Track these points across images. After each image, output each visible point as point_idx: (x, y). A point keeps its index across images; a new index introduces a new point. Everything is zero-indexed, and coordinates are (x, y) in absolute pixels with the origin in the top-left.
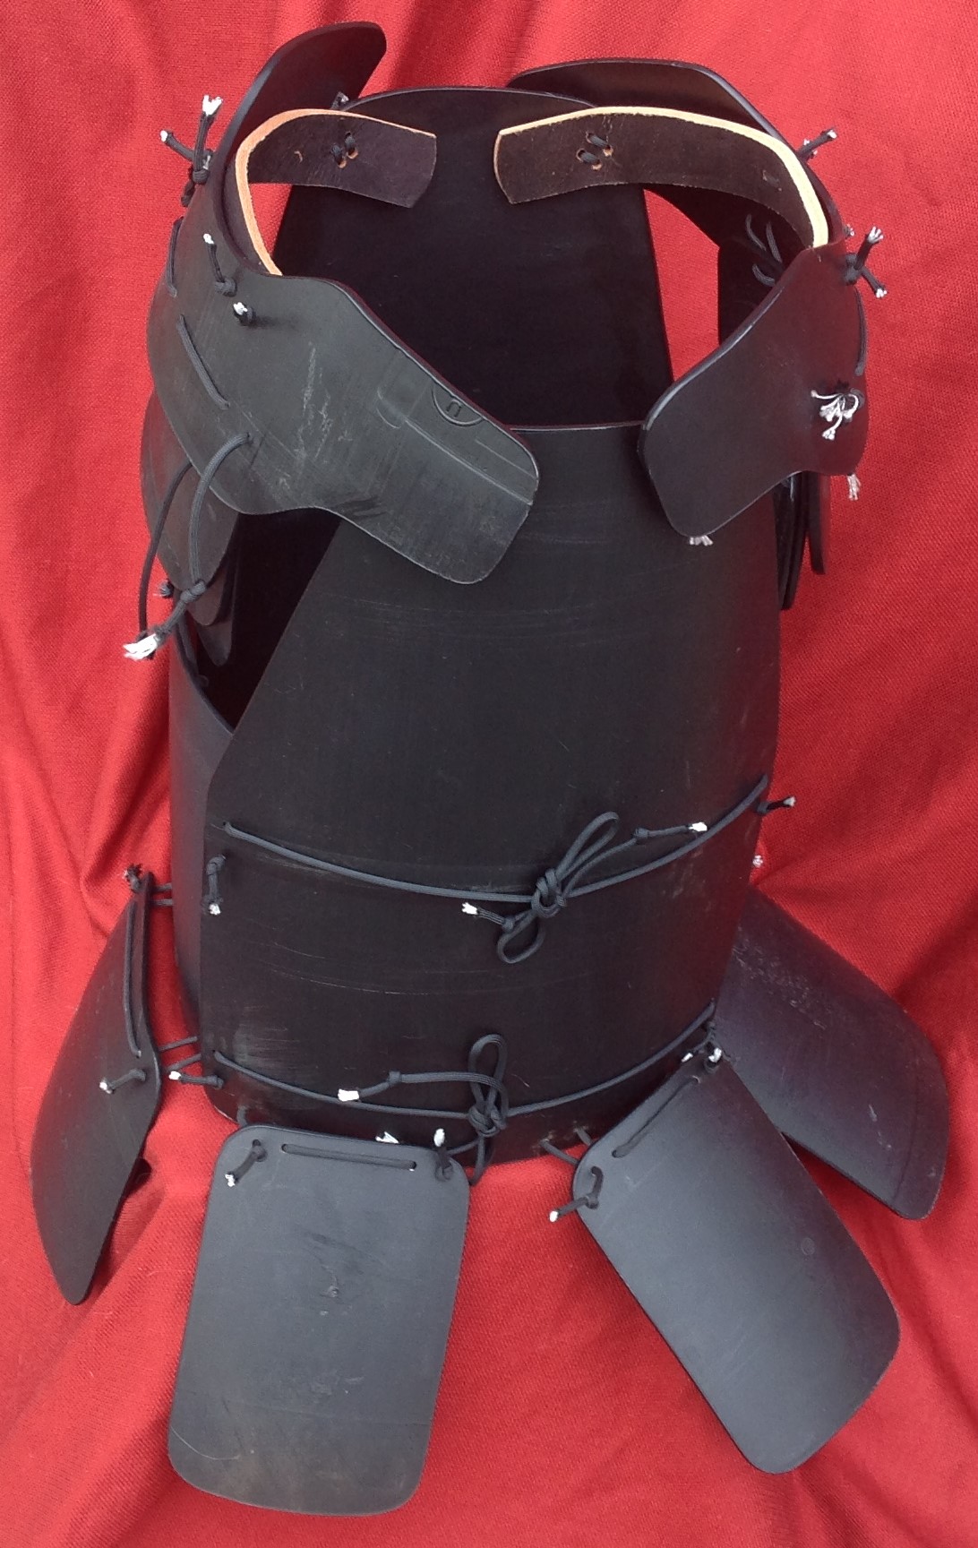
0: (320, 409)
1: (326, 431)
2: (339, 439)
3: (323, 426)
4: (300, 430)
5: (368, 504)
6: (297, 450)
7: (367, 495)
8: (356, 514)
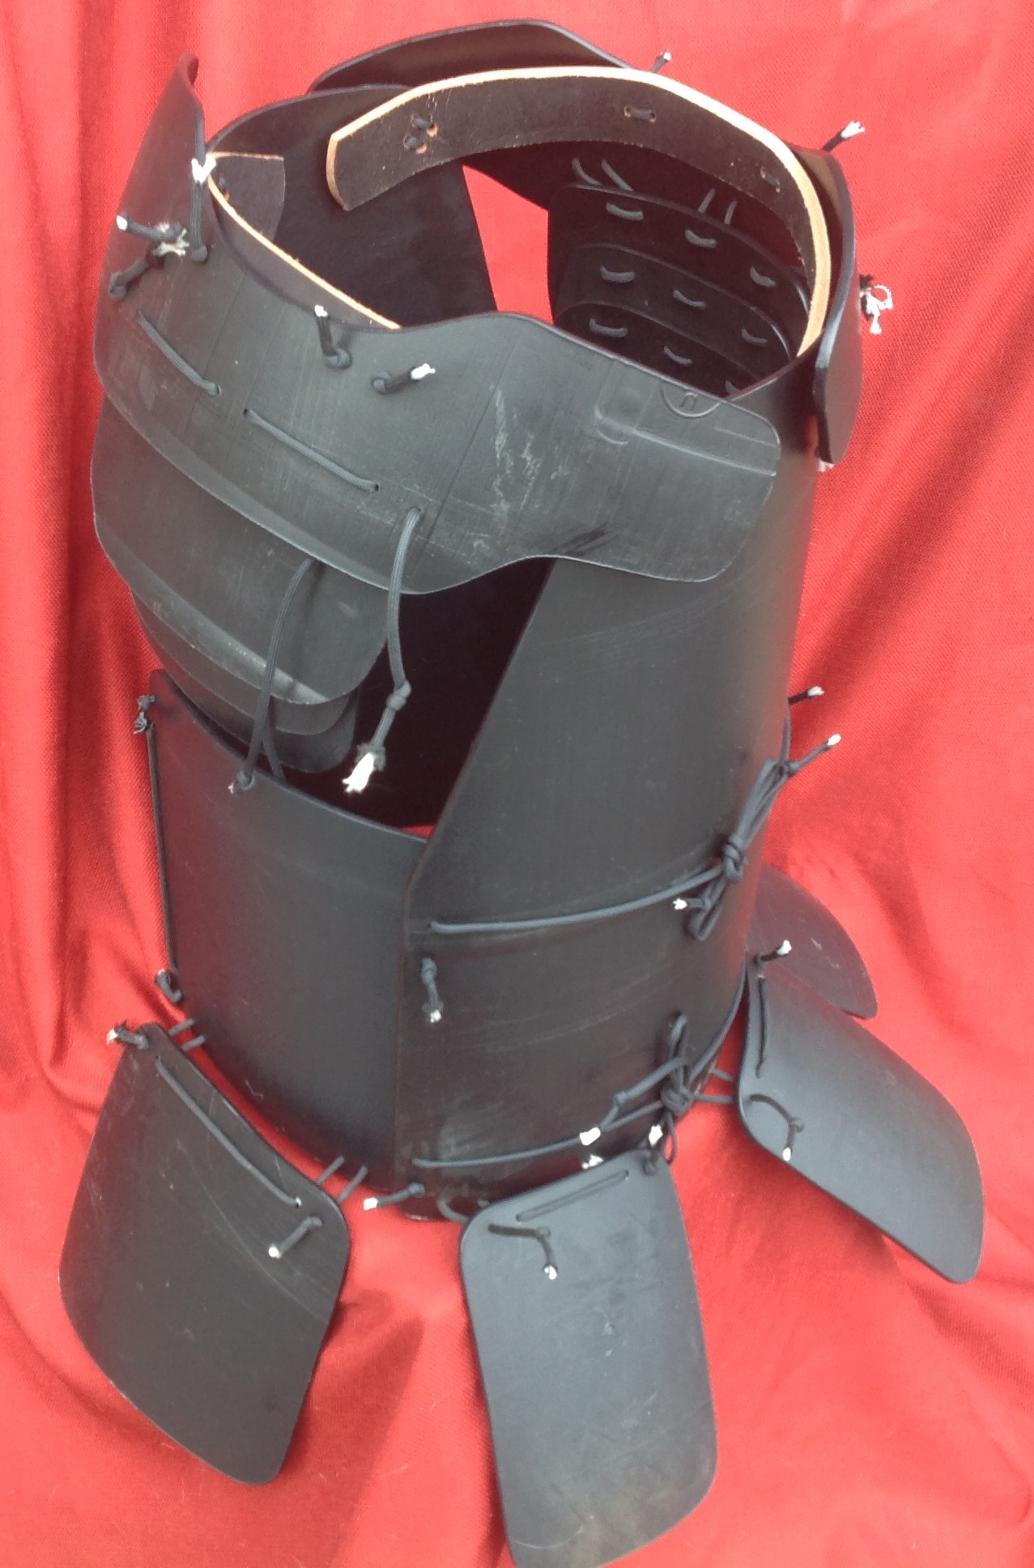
0: (522, 452)
1: (533, 474)
2: (553, 477)
3: (529, 469)
4: (497, 482)
5: (596, 534)
6: (494, 506)
7: (593, 525)
8: (580, 549)
